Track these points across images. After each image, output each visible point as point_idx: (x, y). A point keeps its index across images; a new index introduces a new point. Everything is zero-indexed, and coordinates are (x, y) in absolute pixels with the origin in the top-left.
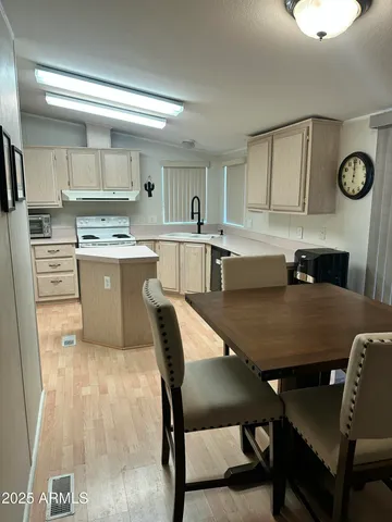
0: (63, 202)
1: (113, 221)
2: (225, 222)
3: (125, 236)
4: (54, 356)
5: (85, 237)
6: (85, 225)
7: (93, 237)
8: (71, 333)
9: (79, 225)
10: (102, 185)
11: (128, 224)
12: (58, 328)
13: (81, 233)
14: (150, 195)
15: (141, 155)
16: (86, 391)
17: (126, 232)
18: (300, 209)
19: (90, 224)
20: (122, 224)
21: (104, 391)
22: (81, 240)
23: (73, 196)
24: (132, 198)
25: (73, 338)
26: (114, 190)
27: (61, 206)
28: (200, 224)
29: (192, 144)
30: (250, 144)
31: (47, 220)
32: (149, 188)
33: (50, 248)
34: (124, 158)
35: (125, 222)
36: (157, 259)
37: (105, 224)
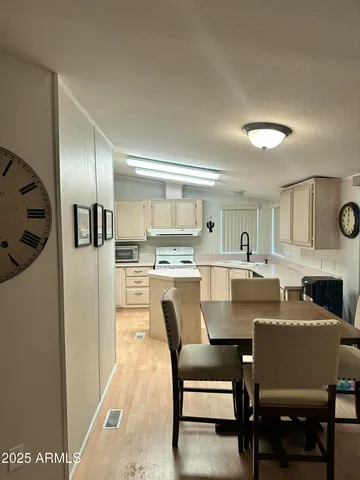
0: (147, 237)
1: (182, 251)
2: (273, 253)
3: (190, 262)
4: (128, 344)
5: (161, 262)
6: (161, 253)
7: (166, 262)
8: (143, 331)
9: (157, 253)
10: (174, 225)
11: (193, 252)
12: (136, 327)
13: (159, 259)
14: (211, 231)
15: (203, 202)
16: (143, 367)
17: (190, 259)
18: (310, 245)
19: (165, 253)
20: (189, 253)
21: (154, 369)
22: (157, 264)
23: (154, 233)
24: (195, 234)
25: (144, 334)
26: (182, 228)
27: (145, 240)
28: (249, 254)
29: (241, 193)
30: (282, 193)
31: (136, 249)
32: (211, 226)
33: (136, 269)
34: (192, 205)
35: (190, 251)
36: (200, 279)
37: (176, 253)
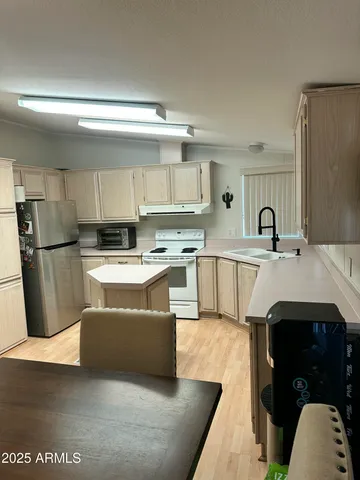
0: (140, 217)
1: (188, 234)
6: (162, 238)
9: (157, 237)
10: (171, 200)
11: (202, 237)
14: (228, 206)
15: (213, 166)
19: (167, 237)
20: (197, 237)
24: (198, 211)
26: (182, 203)
27: (138, 220)
28: (275, 239)
32: (228, 199)
34: (194, 170)
37: (181, 237)
